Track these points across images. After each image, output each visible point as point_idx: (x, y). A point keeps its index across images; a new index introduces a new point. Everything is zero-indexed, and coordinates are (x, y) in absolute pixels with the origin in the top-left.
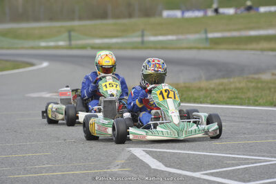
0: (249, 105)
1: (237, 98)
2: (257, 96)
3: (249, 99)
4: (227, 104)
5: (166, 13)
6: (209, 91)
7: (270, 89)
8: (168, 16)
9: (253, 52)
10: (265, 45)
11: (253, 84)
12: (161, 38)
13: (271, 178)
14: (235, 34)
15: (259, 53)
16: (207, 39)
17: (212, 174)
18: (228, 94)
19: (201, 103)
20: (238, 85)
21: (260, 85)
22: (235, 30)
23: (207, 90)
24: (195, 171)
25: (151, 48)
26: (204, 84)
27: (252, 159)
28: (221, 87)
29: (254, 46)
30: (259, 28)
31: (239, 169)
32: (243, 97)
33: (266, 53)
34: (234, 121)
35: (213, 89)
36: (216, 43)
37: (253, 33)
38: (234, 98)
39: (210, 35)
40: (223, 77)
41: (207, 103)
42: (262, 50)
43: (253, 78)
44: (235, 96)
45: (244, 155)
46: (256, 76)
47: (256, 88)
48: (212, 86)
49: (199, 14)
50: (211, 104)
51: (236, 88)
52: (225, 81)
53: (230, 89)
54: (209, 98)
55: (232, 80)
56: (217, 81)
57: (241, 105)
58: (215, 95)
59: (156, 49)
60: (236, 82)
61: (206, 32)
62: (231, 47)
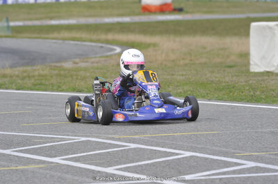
0: (53, 90)
1: (41, 84)
2: (60, 83)
3: (53, 85)
4: (32, 90)
6: (14, 78)
7: (72, 76)
9: (54, 41)
10: (66, 34)
11: (56, 72)
13: (74, 154)
15: (60, 41)
16: (8, 27)
17: (21, 151)
18: (33, 81)
19: (7, 89)
20: (41, 72)
21: (62, 72)
22: (37, 19)
23: (11, 77)
24: (5, 149)
26: (8, 71)
27: (57, 138)
28: (25, 74)
29: (56, 35)
30: (59, 18)
31: (45, 147)
32: (47, 83)
33: (67, 42)
34: (40, 105)
35: (18, 76)
36: (17, 31)
37: (54, 22)
38: (39, 84)
39: (12, 24)
40: (27, 64)
41: (13, 89)
42: (64, 39)
43: (55, 66)
44: (39, 82)
45: (50, 134)
46: (58, 64)
47: (59, 75)
48: (17, 73)
50: (17, 89)
51: (40, 75)
52: (29, 68)
53: (33, 76)
54: (14, 85)
55: (34, 68)
56: (21, 69)
57: (45, 90)
58: (19, 81)
60: (39, 70)
61: (8, 20)
62: (33, 36)
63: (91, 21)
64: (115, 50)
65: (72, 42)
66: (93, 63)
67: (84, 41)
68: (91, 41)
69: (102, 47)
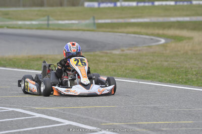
5: (86, 4)
8: (88, 5)
9: (121, 34)
16: (94, 23)
29: (123, 30)
33: (129, 35)
37: (133, 20)
42: (128, 33)
49: (111, 5)
62: (107, 30)
64: (160, 41)
65: (133, 35)
68: (147, 34)
69: (152, 39)
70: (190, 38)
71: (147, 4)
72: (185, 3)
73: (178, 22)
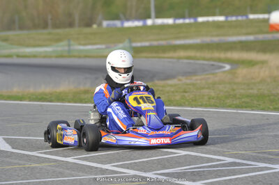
5: (105, 23)
8: (108, 25)
9: (169, 60)
12: (89, 47)
14: (163, 43)
15: (175, 60)
16: (131, 48)
22: (161, 40)
25: (74, 56)
29: (171, 54)
33: (181, 61)
37: (178, 42)
49: (138, 23)
59: (80, 57)
61: (131, 41)
63: (216, 39)
64: (224, 67)
65: (186, 61)
66: (196, 80)
67: (198, 59)
68: (204, 59)
69: (213, 65)
70: (263, 62)
71: (187, 21)
72: (240, 18)
73: (241, 42)
